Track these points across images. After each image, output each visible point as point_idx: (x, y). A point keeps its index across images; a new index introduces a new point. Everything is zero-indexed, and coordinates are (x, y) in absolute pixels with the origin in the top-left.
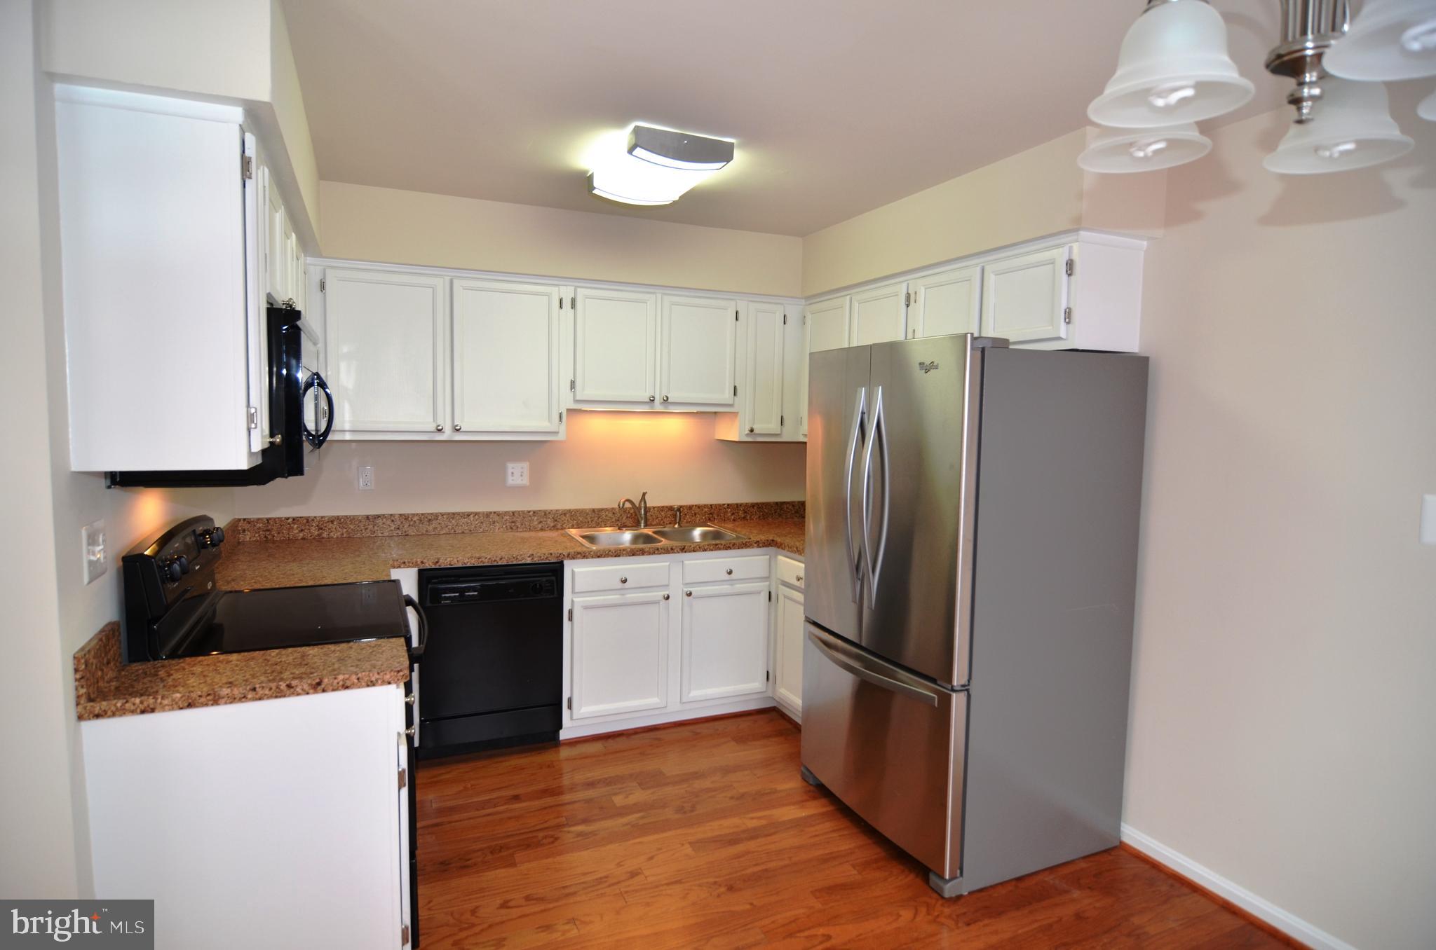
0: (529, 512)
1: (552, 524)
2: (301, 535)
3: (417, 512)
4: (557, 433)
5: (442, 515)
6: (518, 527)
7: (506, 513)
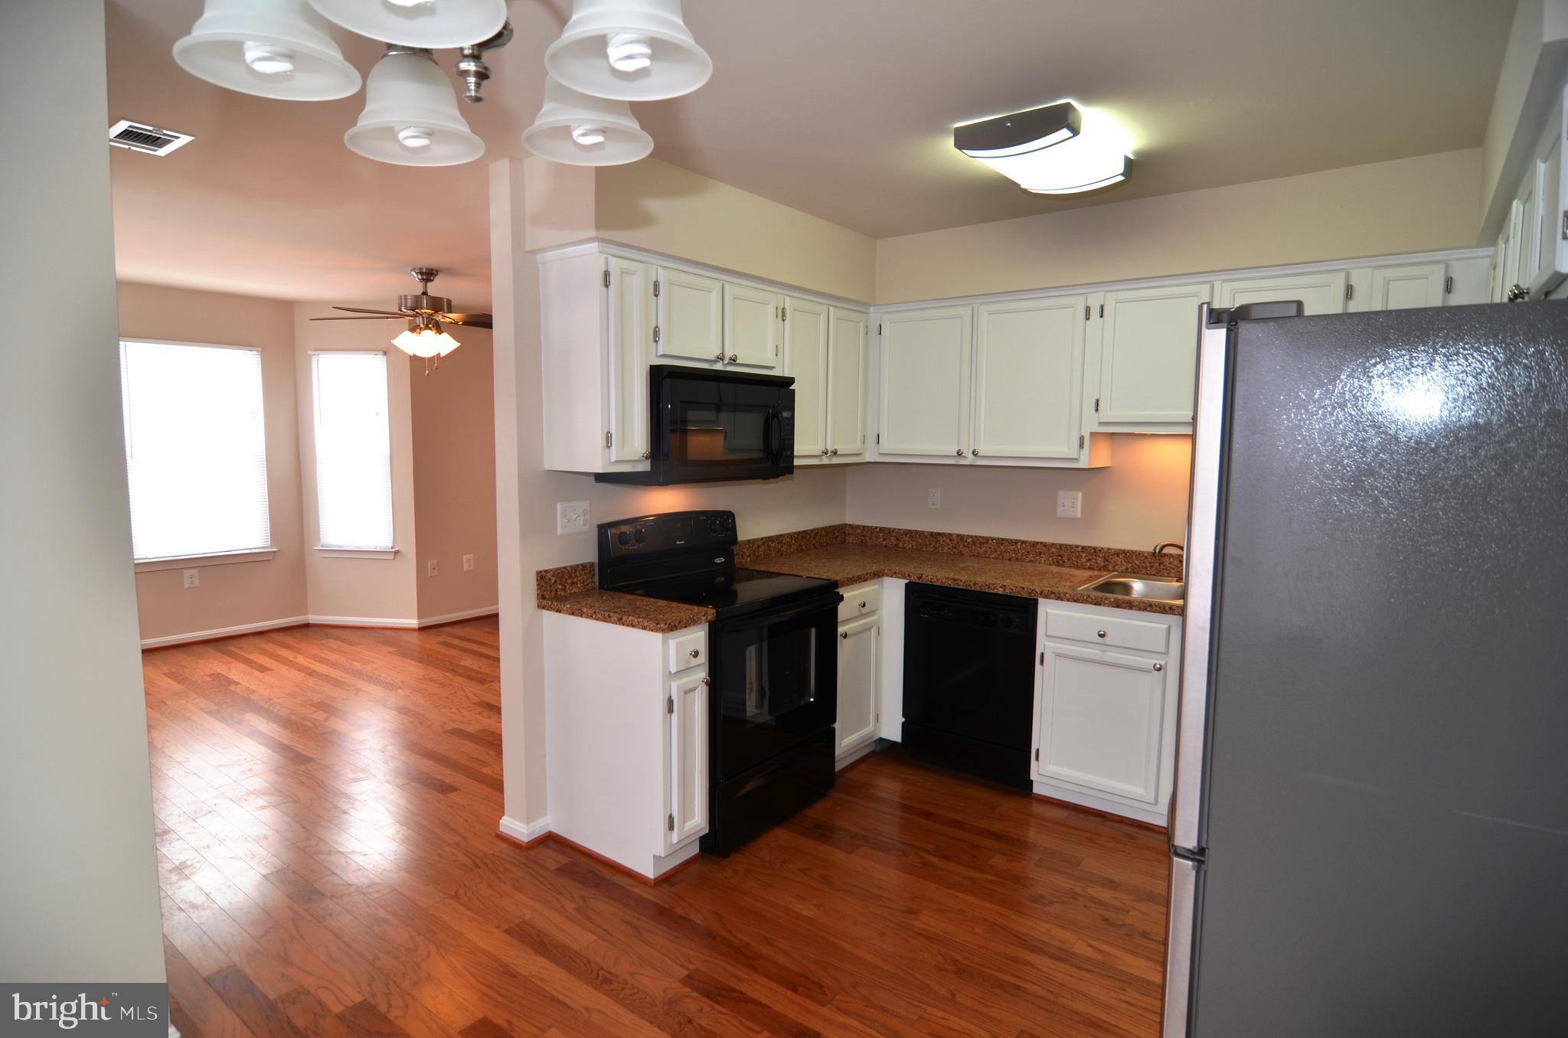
0: (1077, 547)
1: (1102, 564)
2: (884, 543)
3: (970, 534)
4: (1076, 460)
5: (993, 539)
6: (1064, 562)
7: (1053, 545)
